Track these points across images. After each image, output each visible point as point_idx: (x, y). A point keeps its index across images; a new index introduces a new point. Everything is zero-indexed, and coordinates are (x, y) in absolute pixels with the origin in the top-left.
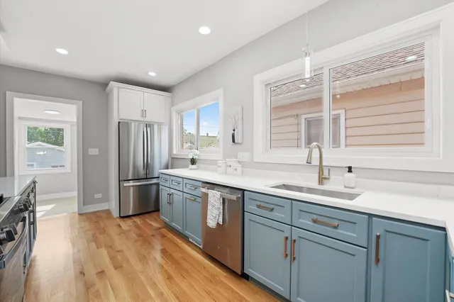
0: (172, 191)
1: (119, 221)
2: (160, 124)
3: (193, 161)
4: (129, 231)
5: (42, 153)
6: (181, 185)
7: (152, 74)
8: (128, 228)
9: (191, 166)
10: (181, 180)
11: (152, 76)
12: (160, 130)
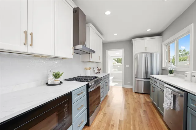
0: (154, 86)
1: (134, 94)
2: (156, 52)
3: (171, 72)
4: (136, 98)
5: (119, 66)
6: (157, 83)
7: (149, 30)
8: (136, 97)
9: (169, 74)
10: (157, 81)
11: (149, 31)
12: (156, 55)
